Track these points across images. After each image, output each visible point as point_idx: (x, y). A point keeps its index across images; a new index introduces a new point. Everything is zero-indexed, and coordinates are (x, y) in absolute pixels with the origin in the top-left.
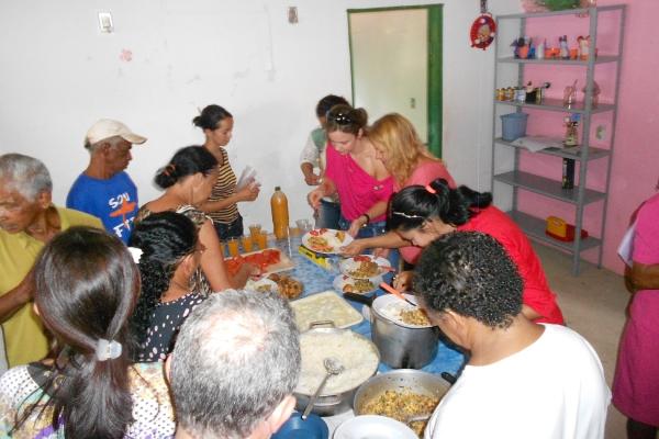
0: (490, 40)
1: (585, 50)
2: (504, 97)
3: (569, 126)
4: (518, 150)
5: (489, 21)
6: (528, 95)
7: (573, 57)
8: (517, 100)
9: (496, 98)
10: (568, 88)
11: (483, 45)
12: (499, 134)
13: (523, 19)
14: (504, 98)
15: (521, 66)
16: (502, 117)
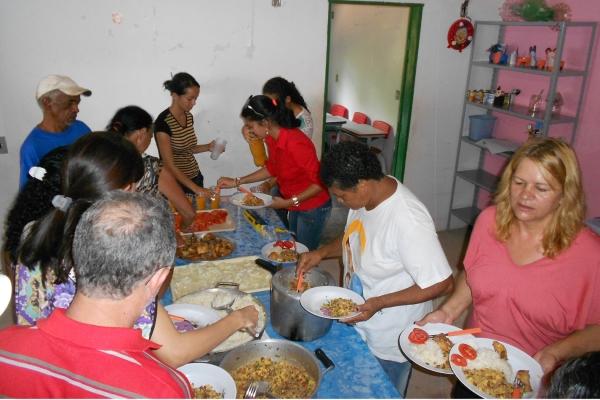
0: (467, 43)
1: (551, 63)
2: (473, 98)
3: (530, 133)
4: (484, 151)
5: (467, 24)
6: (496, 99)
7: (541, 67)
8: (486, 103)
9: (467, 98)
10: (534, 96)
11: (459, 47)
12: (466, 133)
13: (503, 27)
14: (474, 100)
15: (496, 71)
16: (470, 117)
